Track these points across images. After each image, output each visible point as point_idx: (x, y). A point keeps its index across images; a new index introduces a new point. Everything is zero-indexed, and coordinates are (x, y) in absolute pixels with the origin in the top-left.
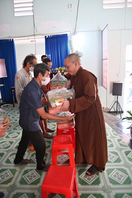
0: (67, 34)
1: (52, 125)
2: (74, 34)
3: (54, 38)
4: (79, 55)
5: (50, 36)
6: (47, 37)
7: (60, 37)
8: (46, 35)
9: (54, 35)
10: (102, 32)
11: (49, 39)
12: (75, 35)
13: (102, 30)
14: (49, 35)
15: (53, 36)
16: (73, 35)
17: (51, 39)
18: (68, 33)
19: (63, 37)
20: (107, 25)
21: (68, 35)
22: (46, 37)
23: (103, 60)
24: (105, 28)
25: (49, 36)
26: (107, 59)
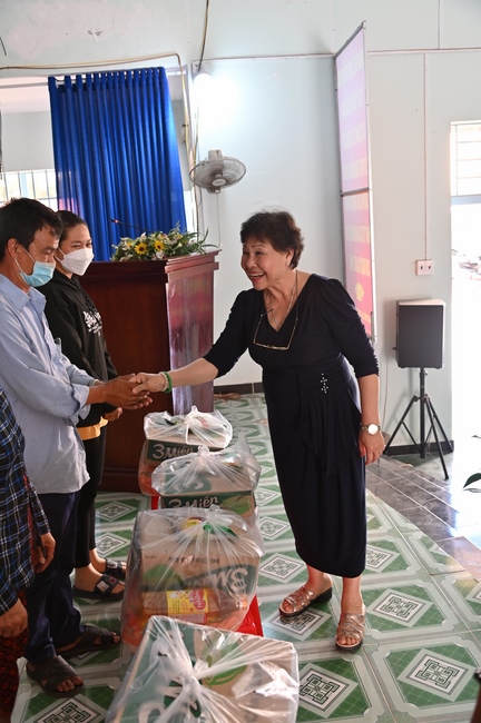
0: (161, 69)
1: (116, 533)
2: (195, 69)
3: (94, 89)
4: (227, 173)
5: (73, 77)
6: (57, 84)
7: (127, 82)
8: (52, 72)
9: (96, 74)
10: (334, 58)
11: (69, 91)
12: (201, 77)
13: (335, 51)
14: (67, 72)
15: (88, 75)
16: (193, 76)
17: (80, 90)
18: (169, 65)
19: (140, 85)
20: (361, 27)
21: (168, 74)
22: (52, 80)
23: (345, 198)
24: (348, 42)
25: (67, 78)
26: (367, 190)
